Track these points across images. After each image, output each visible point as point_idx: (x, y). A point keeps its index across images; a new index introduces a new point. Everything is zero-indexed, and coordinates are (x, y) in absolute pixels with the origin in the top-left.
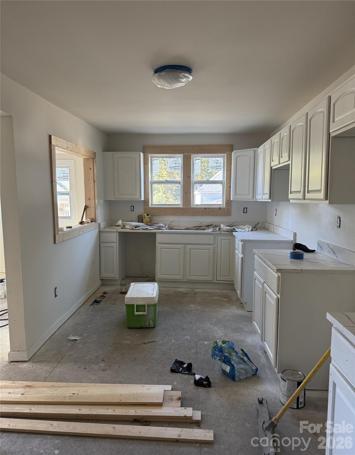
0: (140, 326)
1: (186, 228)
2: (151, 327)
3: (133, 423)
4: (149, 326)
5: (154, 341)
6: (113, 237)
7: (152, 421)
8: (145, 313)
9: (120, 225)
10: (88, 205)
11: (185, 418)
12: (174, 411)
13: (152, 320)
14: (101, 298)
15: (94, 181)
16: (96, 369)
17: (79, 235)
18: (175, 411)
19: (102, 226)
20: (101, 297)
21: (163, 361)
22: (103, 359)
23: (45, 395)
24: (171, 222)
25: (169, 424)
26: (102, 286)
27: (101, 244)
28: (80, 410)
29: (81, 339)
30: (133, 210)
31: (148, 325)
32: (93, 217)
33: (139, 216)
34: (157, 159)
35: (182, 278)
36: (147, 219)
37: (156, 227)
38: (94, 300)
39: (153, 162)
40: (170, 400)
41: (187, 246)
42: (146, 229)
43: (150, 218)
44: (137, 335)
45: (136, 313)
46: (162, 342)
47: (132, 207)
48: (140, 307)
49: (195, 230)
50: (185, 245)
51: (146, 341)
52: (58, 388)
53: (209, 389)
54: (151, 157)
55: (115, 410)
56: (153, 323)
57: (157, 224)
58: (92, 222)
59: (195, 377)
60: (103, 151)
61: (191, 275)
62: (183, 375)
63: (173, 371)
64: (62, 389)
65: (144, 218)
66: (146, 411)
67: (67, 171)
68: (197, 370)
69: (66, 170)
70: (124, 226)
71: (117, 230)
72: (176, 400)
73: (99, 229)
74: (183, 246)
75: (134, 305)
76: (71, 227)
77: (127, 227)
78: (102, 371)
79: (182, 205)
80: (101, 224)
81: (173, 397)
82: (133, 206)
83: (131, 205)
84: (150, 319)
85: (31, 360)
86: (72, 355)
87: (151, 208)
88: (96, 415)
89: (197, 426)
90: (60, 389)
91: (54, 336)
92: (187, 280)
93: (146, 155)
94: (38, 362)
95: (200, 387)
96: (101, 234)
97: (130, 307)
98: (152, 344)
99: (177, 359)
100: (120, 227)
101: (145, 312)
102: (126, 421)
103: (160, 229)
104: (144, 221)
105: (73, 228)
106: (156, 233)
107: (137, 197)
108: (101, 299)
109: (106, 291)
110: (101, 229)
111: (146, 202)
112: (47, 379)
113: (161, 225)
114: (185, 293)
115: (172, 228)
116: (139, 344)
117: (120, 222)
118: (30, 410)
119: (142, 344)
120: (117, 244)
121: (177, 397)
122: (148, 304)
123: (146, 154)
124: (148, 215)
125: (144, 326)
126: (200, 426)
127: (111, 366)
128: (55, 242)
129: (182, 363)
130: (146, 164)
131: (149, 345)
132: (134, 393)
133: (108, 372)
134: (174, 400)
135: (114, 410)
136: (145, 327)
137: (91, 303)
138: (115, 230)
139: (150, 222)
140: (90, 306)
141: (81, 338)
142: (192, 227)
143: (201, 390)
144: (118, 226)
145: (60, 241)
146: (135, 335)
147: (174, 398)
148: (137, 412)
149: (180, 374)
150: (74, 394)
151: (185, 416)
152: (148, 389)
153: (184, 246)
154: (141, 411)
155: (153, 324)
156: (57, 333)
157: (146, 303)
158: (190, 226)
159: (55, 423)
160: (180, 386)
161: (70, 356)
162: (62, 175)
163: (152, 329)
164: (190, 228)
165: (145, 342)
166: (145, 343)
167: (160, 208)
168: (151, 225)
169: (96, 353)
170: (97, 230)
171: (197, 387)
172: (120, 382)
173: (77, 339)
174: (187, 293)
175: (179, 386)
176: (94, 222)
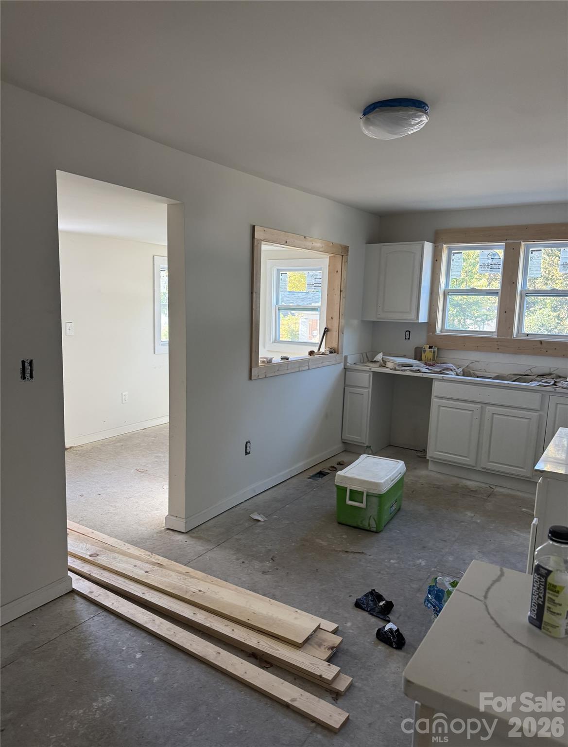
0: (355, 525)
1: (498, 376)
2: (372, 530)
3: (249, 656)
4: (368, 528)
5: (363, 553)
6: (364, 379)
7: (274, 664)
8: (363, 505)
9: (379, 360)
10: (329, 327)
11: (320, 679)
12: (310, 662)
13: (374, 520)
14: (329, 469)
15: (341, 291)
16: (256, 567)
17: (299, 371)
18: (311, 664)
19: (350, 361)
20: (331, 469)
21: (355, 587)
22: (273, 557)
23: (169, 581)
24: (472, 363)
25: (295, 679)
26: (344, 453)
27: (346, 388)
28: (194, 614)
29: (266, 521)
30: (409, 339)
31: (367, 525)
32: (335, 345)
33: (416, 349)
34: (461, 251)
35: (472, 463)
36: (428, 354)
37: (439, 368)
38: (319, 471)
39: (453, 258)
40: (317, 645)
41: (488, 407)
42: (418, 370)
43: (434, 352)
44: (345, 536)
45: (349, 502)
46: (375, 558)
47: (408, 333)
48: (355, 495)
49: (514, 381)
50: (484, 405)
51: (352, 549)
52: (189, 578)
53: (396, 652)
54: (450, 249)
55: (235, 630)
56: (376, 524)
57: (442, 365)
58: (331, 352)
59: (385, 626)
60: (366, 244)
61: (491, 460)
62: (370, 616)
63: (358, 605)
64: (192, 580)
65: (424, 353)
66: (272, 648)
67: (320, 275)
68: (400, 616)
69: (318, 274)
70: (385, 362)
71: (371, 369)
72: (325, 648)
73: (345, 365)
74: (480, 406)
75: (347, 488)
76: (288, 359)
77: (389, 365)
78: (260, 573)
79: (496, 334)
80: (349, 356)
81: (324, 641)
82: (410, 332)
83: (407, 330)
84: (371, 516)
85: (190, 533)
86: (240, 540)
87: (439, 336)
88: (208, 628)
89: (333, 698)
90: (190, 580)
91: (237, 508)
92: (483, 468)
93: (438, 246)
94: (196, 538)
95: (383, 644)
96: (347, 372)
97: (342, 490)
98: (357, 556)
99: (374, 590)
100: (378, 365)
101: (362, 503)
102: (242, 650)
103: (441, 374)
104: (423, 358)
105: (289, 360)
106: (432, 379)
107: (412, 316)
108: (329, 472)
109: (343, 461)
110: (348, 364)
111: (431, 324)
112: (192, 562)
113: (450, 365)
114: (472, 491)
115: (470, 374)
116: (336, 551)
117: (379, 357)
118: (143, 593)
119: (343, 551)
120: (369, 391)
121: (331, 644)
122: (367, 492)
123: (438, 244)
124: (430, 347)
125: (361, 525)
126: (337, 700)
127: (277, 569)
128: (250, 378)
129: (380, 598)
130: (437, 260)
131: (351, 556)
132: (274, 616)
133: (267, 576)
134: (323, 648)
135: (233, 630)
136: (362, 528)
137: (311, 475)
138: (367, 369)
139: (433, 360)
140: (309, 478)
141: (266, 519)
142: (510, 374)
143: (382, 647)
144: (375, 362)
145: (260, 377)
146: (342, 535)
147: (326, 644)
148: (260, 643)
149: (366, 614)
150: (200, 591)
151: (320, 676)
152: (296, 618)
153: (482, 407)
154: (265, 645)
155: (375, 526)
156: (243, 505)
157: (365, 489)
158: (506, 372)
159: (159, 620)
160: (353, 630)
161: (237, 540)
162: (314, 281)
163: (373, 533)
164: (505, 376)
165: (347, 550)
166: (347, 552)
167: (456, 336)
168: (432, 365)
169: (271, 545)
170: (342, 366)
171: (378, 641)
172: (274, 595)
173: (260, 519)
174: (476, 491)
175: (351, 631)
176: (335, 353)
